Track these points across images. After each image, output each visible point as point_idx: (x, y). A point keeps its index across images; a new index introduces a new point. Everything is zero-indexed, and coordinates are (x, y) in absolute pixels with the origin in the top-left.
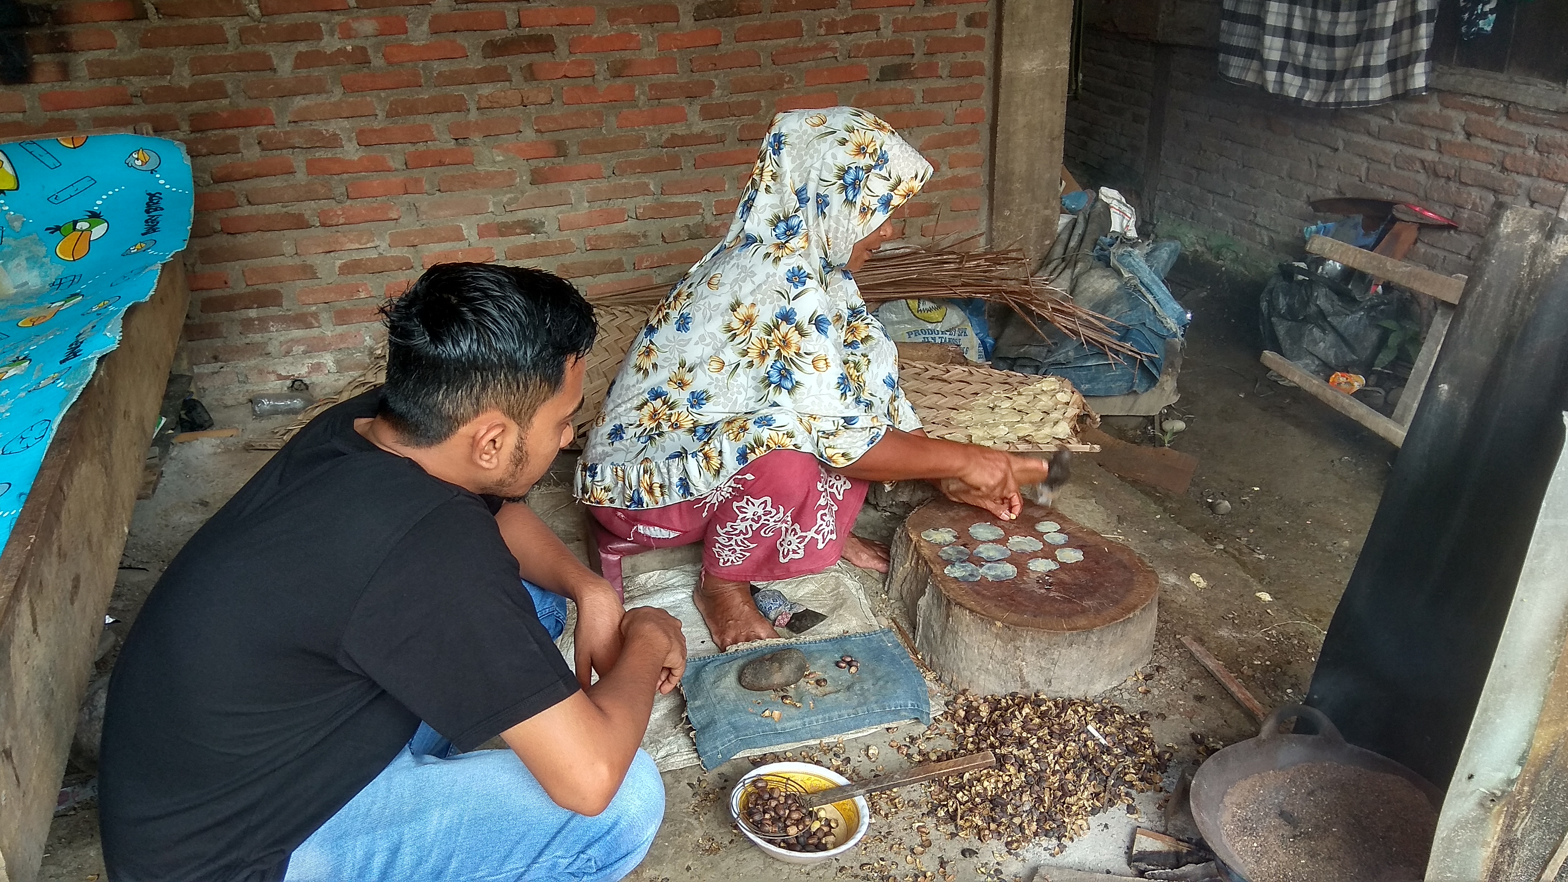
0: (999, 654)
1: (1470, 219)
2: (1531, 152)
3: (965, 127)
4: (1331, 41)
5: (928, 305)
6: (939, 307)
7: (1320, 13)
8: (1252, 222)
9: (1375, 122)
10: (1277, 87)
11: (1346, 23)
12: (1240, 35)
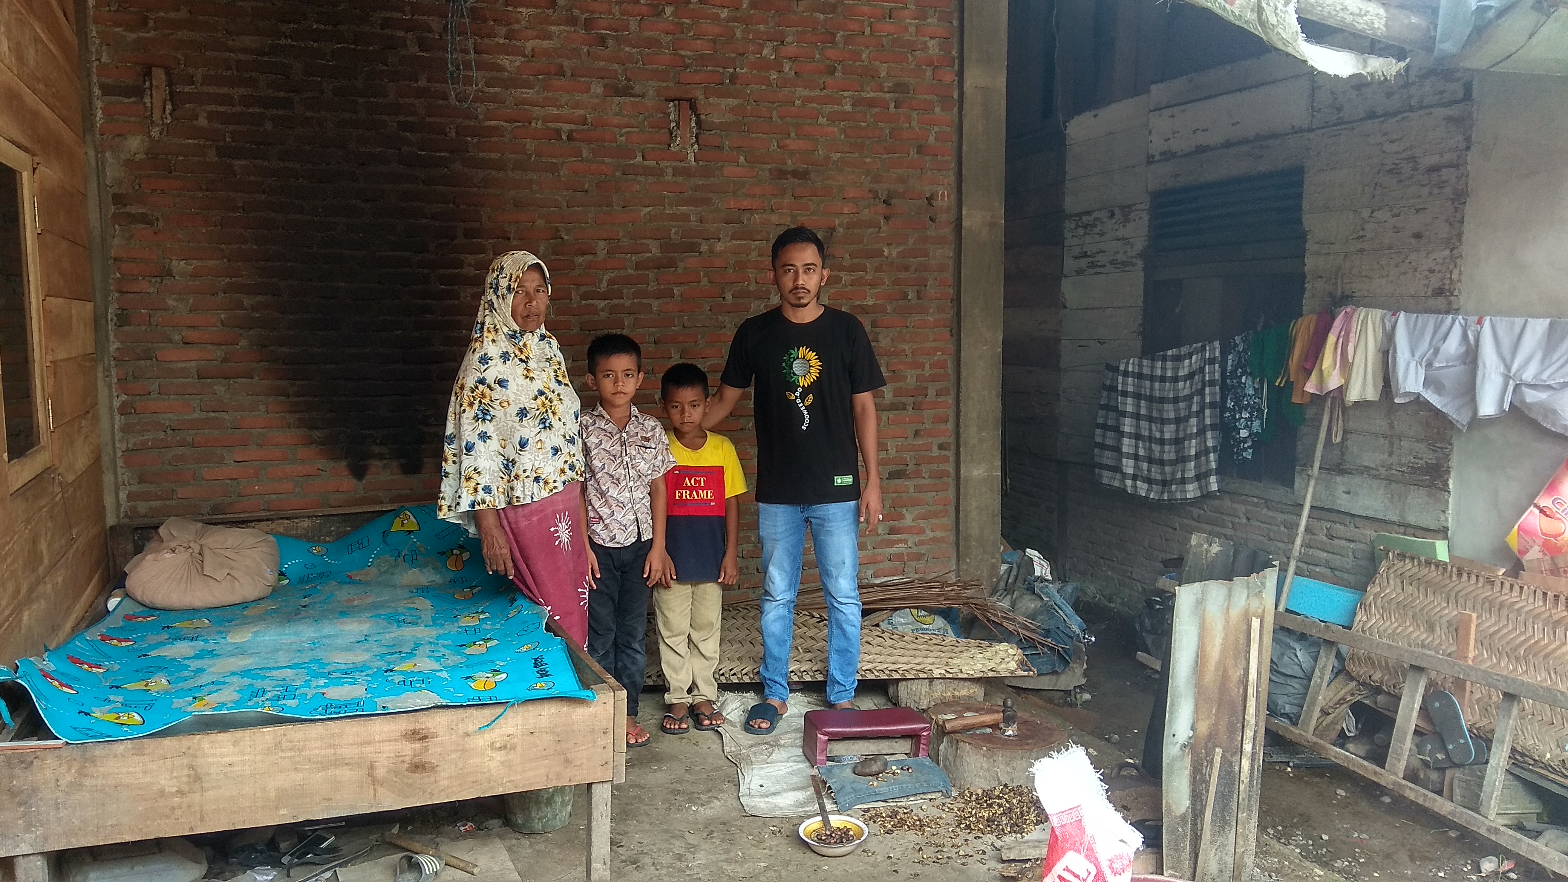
3: (940, 507)
4: (1162, 463)
5: (924, 613)
6: (930, 615)
7: (1153, 445)
8: (1130, 578)
9: (1196, 511)
10: (1133, 489)
11: (1169, 452)
12: (1107, 458)
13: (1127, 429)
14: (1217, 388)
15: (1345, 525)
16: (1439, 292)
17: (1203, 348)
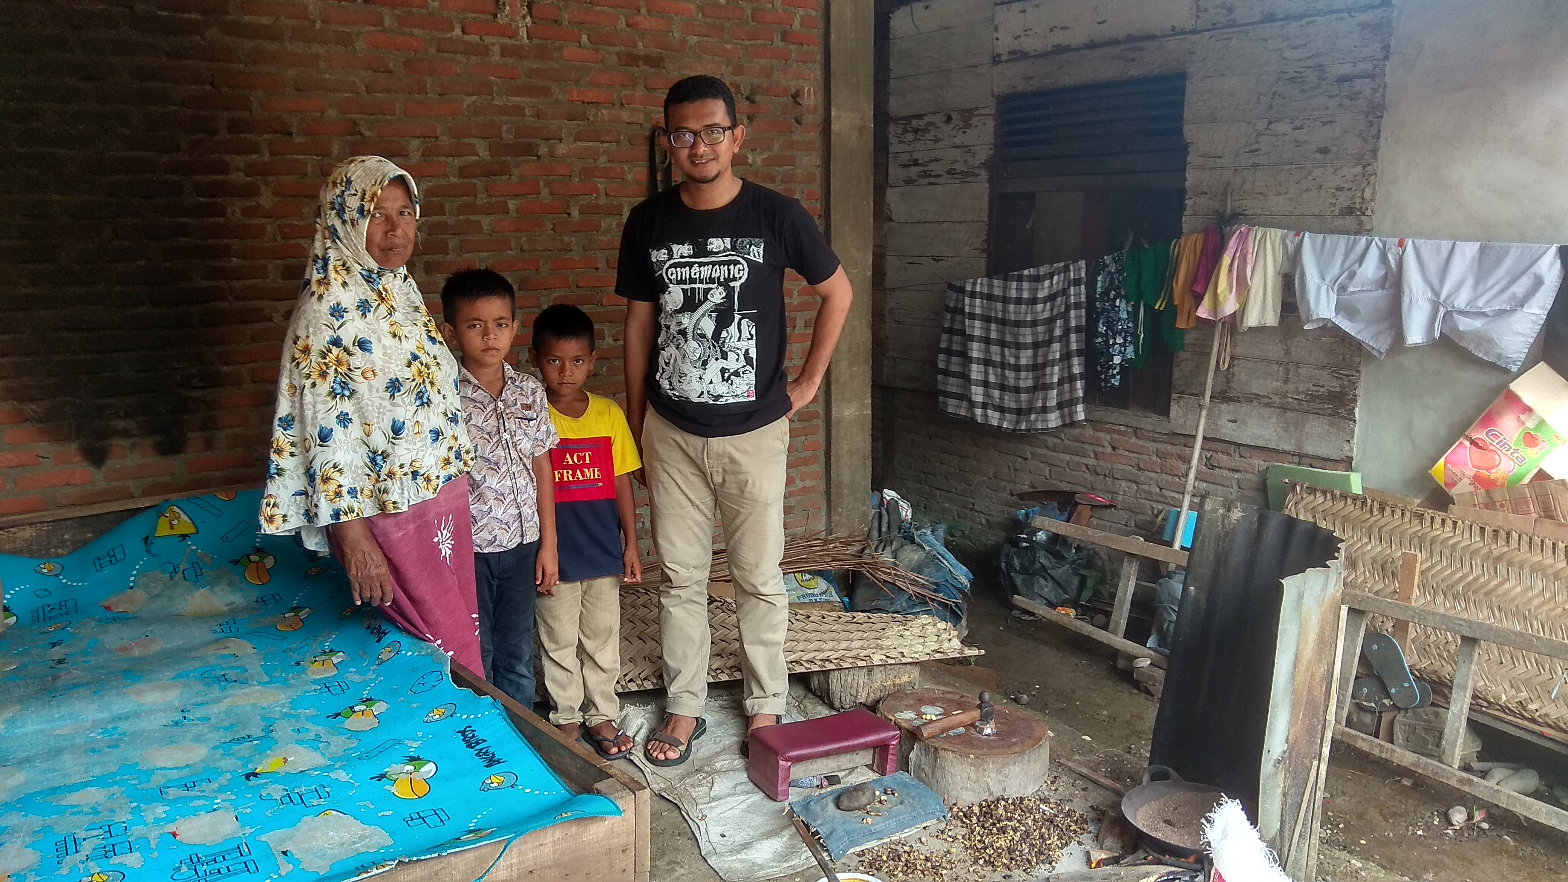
0: (973, 776)
1: (1123, 501)
2: (1154, 458)
3: (809, 453)
4: (1017, 390)
5: (808, 576)
6: (814, 578)
7: (1007, 372)
8: (971, 510)
9: (1051, 441)
10: (984, 419)
11: (1026, 379)
12: (953, 385)
13: (975, 355)
14: (1083, 310)
15: (1229, 454)
16: (1349, 211)
17: (1066, 269)
